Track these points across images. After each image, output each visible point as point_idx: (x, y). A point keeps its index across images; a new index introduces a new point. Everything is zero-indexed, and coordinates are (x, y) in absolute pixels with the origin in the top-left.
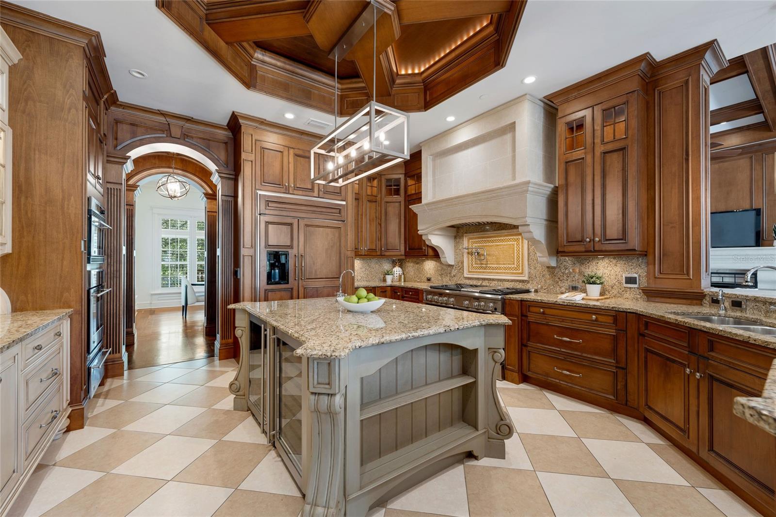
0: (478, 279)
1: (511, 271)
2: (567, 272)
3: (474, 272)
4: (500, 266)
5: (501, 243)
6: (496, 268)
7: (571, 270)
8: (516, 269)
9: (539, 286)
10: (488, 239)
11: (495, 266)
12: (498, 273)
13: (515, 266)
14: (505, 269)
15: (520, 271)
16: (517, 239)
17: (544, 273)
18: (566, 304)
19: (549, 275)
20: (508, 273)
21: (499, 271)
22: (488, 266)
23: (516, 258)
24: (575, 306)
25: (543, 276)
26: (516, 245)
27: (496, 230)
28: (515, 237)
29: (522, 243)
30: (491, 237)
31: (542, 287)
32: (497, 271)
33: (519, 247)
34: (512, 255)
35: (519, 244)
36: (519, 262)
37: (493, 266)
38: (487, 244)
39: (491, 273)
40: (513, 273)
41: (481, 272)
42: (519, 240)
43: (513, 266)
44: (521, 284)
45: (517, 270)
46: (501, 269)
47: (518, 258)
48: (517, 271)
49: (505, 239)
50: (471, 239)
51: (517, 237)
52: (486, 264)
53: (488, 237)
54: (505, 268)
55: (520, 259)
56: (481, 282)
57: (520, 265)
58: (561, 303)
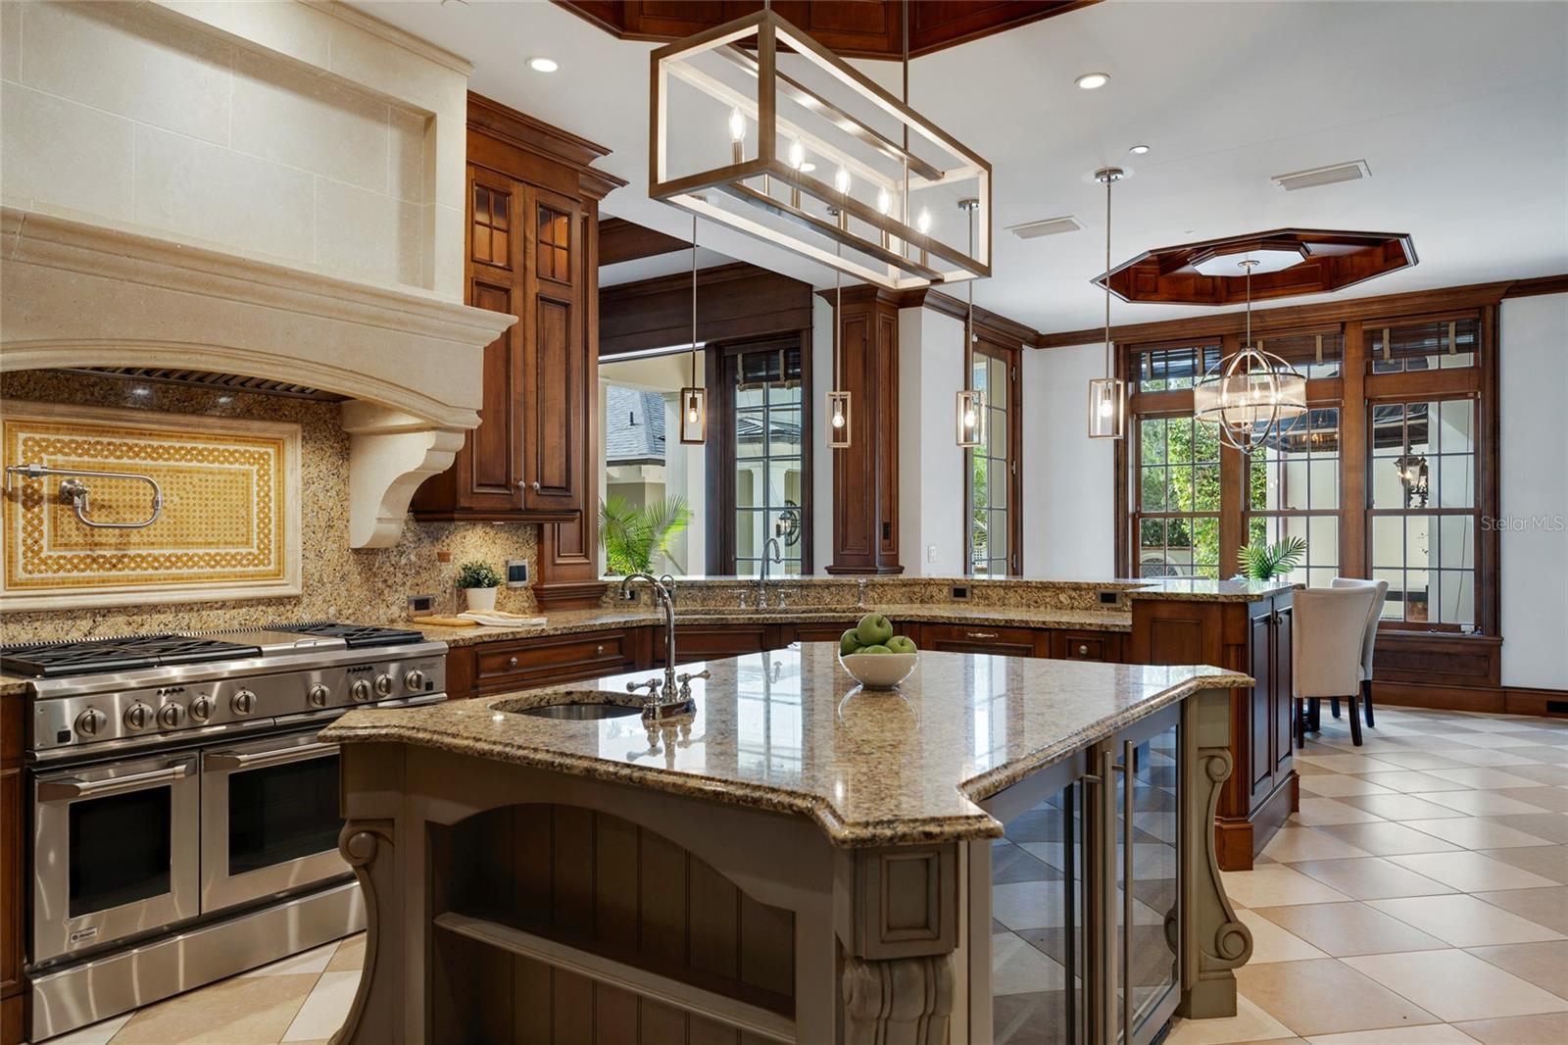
0: (70, 614)
1: (239, 569)
2: (403, 561)
3: (44, 583)
4: (191, 552)
5: (195, 464)
6: (171, 561)
7: (413, 558)
8: (254, 560)
9: (332, 610)
10: (130, 441)
11: (167, 552)
12: (179, 579)
13: (255, 551)
14: (214, 561)
15: (272, 567)
16: (261, 456)
17: (346, 568)
18: (559, 632)
19: (360, 574)
20: (223, 577)
21: (185, 571)
22: (132, 552)
23: (256, 521)
24: (575, 633)
25: (343, 578)
26: (255, 477)
27: (168, 411)
28: (252, 449)
29: (280, 470)
30: (142, 434)
31: (340, 612)
32: (173, 571)
33: (267, 483)
34: (243, 512)
35: (267, 473)
36: (267, 536)
37: (156, 552)
38: (125, 460)
39: (148, 580)
40: (242, 576)
41: (89, 582)
42: (267, 462)
43: (244, 551)
44: (270, 610)
45: (261, 563)
46: (195, 564)
47: (264, 521)
48: (261, 568)
49: (211, 452)
50: (25, 426)
51: (262, 450)
52: (117, 547)
53: (130, 433)
54: (213, 557)
55: (272, 526)
56: (85, 624)
57: (272, 547)
58: (551, 633)
